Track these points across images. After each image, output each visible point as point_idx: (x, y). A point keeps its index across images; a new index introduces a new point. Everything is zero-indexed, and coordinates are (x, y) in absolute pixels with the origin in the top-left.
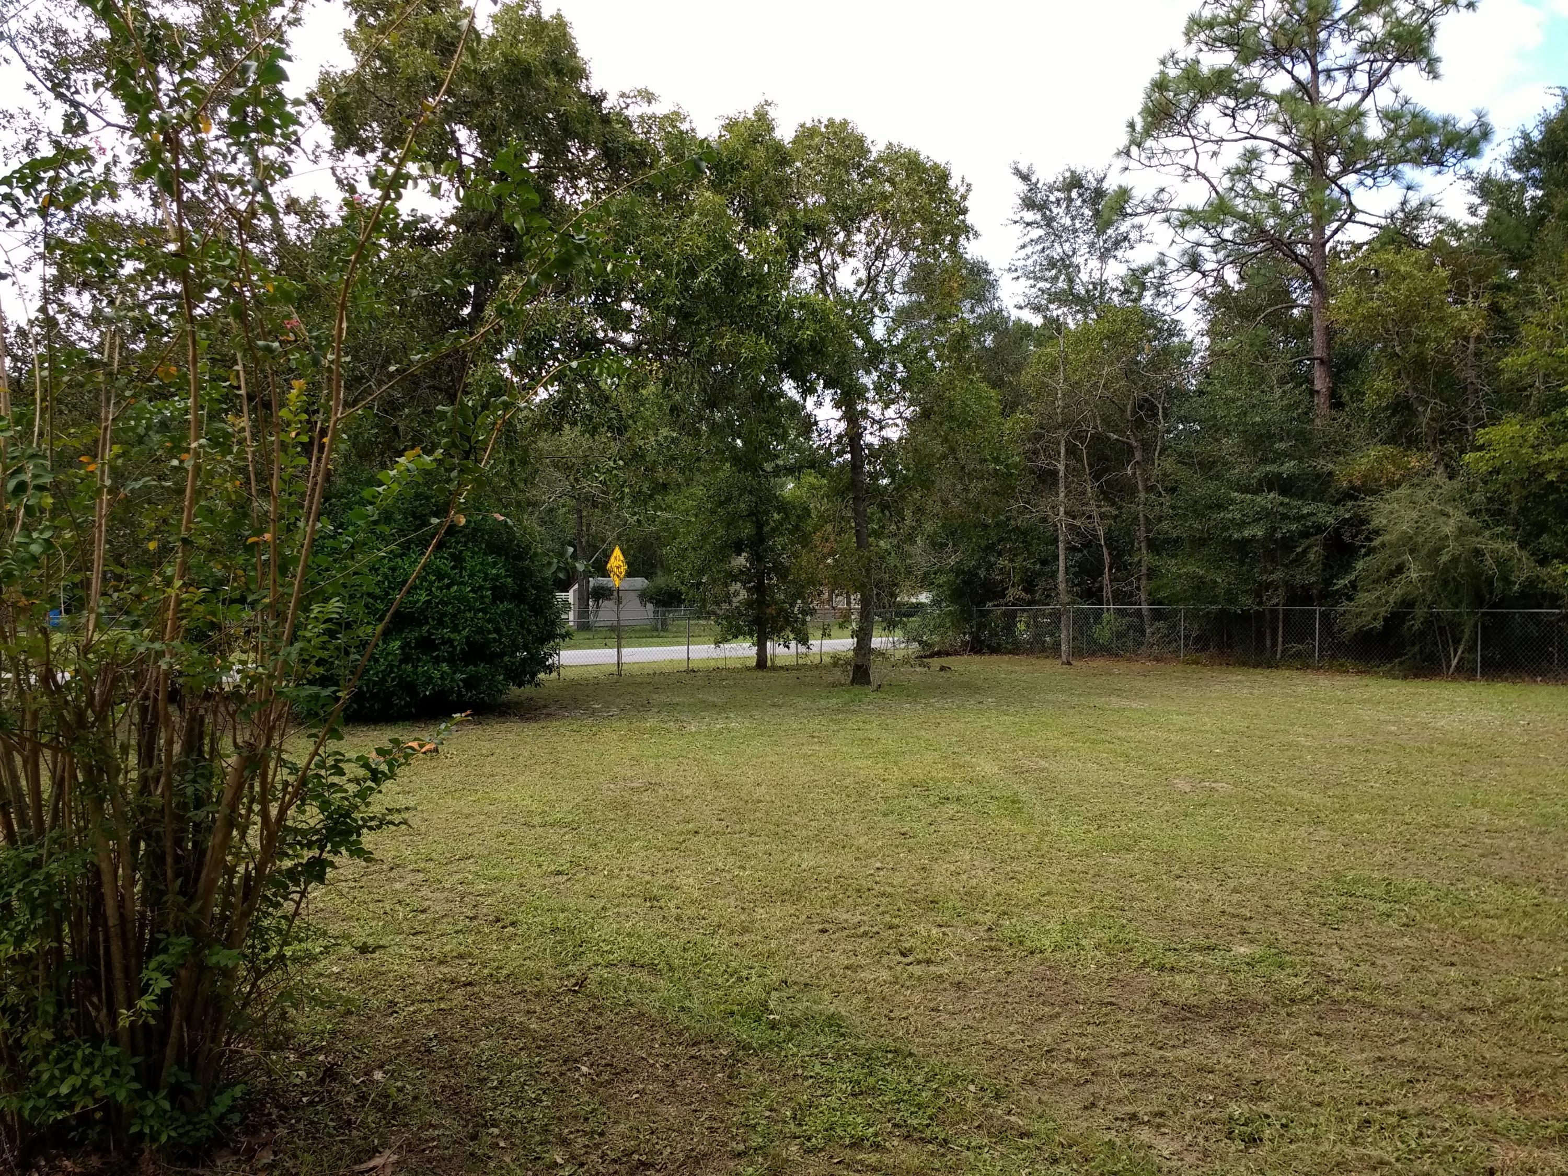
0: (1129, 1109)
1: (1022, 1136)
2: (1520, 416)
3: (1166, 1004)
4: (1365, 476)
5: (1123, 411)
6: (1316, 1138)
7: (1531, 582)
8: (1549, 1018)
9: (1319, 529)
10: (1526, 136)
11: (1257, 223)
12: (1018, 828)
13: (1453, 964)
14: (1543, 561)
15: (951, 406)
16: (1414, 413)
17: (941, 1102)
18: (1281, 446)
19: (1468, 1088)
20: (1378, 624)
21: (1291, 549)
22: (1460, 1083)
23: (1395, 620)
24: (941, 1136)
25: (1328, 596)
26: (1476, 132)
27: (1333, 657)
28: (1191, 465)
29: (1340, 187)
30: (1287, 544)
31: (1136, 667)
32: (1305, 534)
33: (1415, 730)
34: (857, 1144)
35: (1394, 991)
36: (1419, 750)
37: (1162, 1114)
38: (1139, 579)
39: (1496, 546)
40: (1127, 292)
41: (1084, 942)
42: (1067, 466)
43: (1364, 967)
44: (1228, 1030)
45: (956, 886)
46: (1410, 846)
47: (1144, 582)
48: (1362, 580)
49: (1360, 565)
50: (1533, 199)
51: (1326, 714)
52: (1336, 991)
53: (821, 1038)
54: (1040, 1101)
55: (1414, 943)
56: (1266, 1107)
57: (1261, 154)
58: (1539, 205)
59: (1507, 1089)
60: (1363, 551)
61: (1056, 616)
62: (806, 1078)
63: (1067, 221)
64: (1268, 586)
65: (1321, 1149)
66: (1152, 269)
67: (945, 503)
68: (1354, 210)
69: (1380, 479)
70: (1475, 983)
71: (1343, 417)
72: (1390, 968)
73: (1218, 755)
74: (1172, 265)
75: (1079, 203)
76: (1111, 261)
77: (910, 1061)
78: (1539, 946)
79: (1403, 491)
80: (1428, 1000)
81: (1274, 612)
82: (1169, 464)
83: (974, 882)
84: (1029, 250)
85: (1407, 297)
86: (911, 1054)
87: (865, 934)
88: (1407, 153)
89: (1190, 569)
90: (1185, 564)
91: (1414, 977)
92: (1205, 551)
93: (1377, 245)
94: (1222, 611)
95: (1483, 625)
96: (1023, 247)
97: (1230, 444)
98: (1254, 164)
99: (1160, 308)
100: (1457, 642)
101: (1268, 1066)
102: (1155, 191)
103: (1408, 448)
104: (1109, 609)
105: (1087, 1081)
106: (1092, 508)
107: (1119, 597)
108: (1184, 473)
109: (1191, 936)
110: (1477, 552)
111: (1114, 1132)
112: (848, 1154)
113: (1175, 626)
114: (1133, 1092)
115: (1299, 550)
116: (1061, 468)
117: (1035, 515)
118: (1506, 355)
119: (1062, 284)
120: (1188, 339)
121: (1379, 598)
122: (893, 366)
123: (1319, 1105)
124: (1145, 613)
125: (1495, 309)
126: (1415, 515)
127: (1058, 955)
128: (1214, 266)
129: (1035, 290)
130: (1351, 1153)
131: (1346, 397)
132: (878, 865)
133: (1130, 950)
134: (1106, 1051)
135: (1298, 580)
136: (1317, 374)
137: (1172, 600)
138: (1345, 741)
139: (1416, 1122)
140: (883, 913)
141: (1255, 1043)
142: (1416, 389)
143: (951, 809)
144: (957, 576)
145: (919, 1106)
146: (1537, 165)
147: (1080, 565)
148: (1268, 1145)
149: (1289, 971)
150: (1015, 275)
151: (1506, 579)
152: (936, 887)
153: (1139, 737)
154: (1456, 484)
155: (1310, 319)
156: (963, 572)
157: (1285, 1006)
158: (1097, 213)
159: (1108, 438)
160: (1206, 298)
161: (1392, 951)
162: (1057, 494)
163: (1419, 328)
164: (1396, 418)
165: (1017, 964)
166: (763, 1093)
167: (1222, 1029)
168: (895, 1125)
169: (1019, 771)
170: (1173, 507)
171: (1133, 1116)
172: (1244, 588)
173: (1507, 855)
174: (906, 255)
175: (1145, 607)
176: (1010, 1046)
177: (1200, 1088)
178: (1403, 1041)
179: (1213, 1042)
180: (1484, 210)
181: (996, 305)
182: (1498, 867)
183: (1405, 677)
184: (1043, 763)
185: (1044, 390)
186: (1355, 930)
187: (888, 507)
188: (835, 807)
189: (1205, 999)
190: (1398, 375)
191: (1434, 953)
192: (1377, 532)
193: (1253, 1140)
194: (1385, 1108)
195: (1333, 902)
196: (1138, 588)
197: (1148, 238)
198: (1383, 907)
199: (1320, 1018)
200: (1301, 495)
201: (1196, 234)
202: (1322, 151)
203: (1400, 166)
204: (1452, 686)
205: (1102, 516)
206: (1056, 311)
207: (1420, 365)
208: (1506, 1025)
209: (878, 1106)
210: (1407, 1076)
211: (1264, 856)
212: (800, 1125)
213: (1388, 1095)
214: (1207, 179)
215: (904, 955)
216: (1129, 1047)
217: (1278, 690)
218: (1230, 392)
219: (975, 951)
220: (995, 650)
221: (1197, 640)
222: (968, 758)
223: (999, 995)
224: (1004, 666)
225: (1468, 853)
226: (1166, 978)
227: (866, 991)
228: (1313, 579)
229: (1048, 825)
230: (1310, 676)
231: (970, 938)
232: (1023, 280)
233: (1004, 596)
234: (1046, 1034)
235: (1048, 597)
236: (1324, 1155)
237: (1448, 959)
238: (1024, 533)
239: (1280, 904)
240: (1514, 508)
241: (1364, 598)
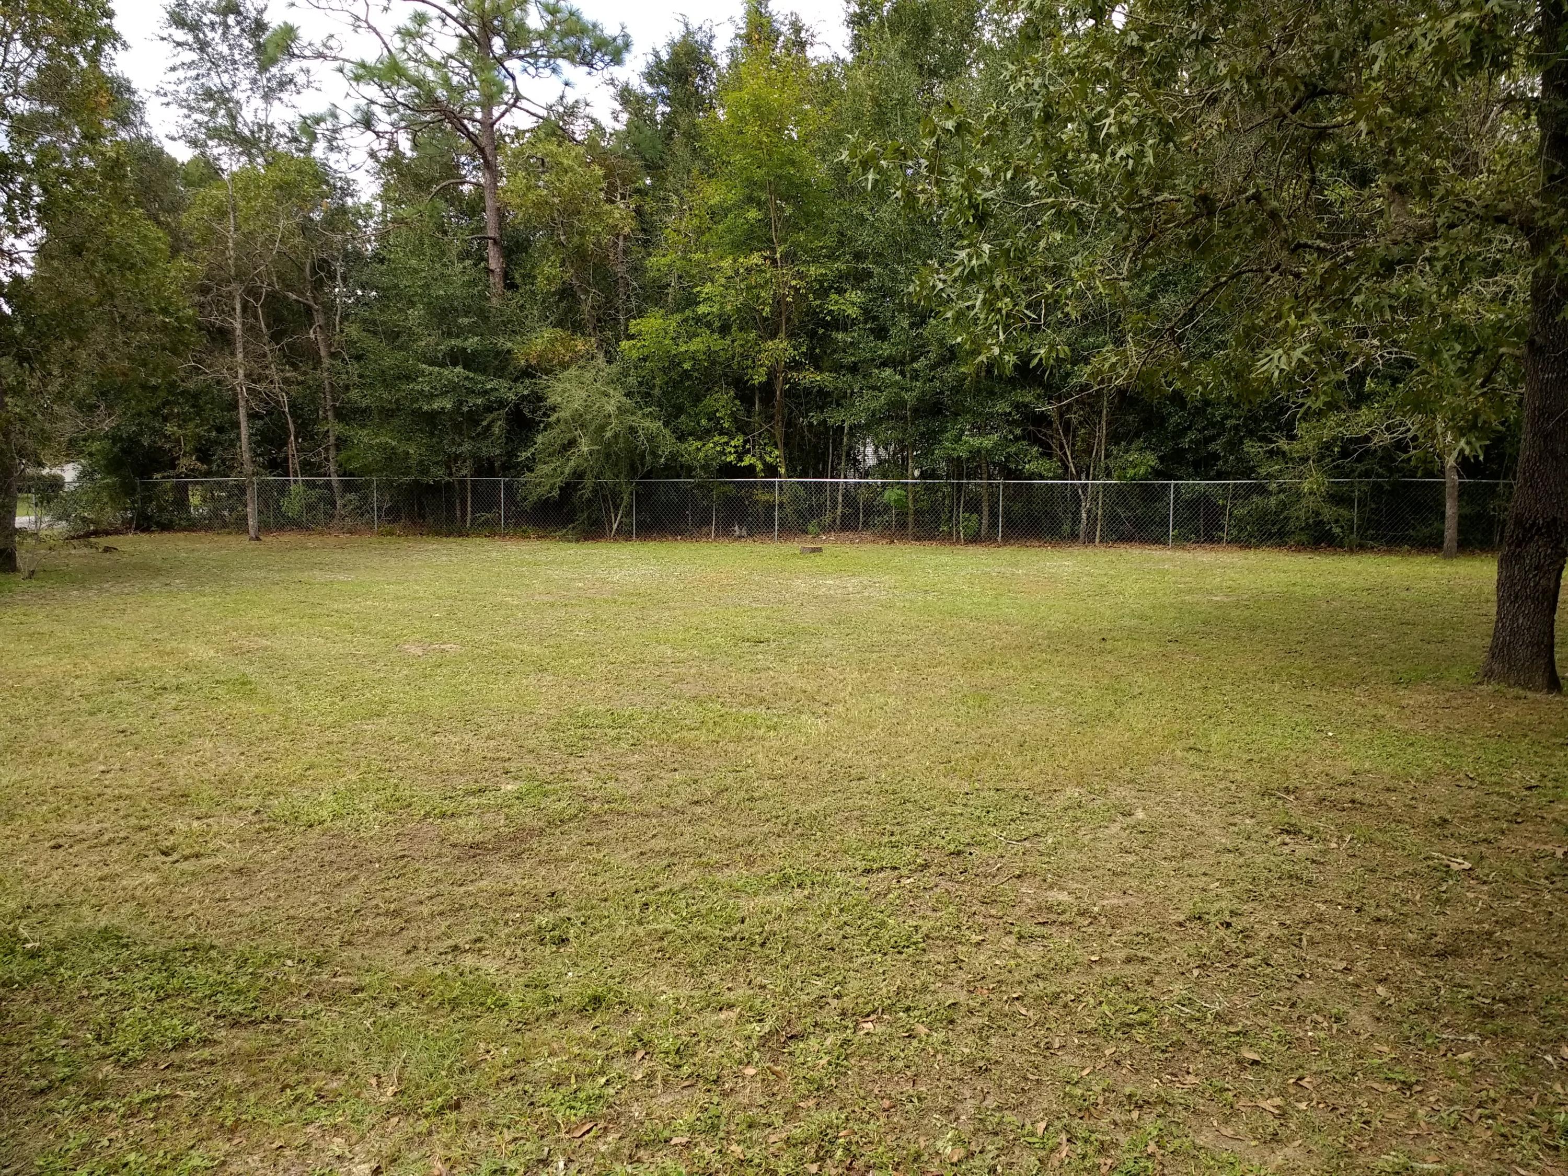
0: (450, 942)
1: (355, 991)
2: (662, 312)
3: (454, 846)
4: (540, 356)
5: (301, 269)
6: (610, 926)
7: (673, 457)
8: (752, 799)
9: (502, 404)
10: (656, 55)
11: (431, 91)
12: (258, 709)
13: (675, 770)
14: (681, 438)
15: (108, 244)
16: (578, 301)
17: (262, 982)
18: (464, 321)
19: (712, 862)
20: (556, 493)
21: (477, 423)
22: (704, 859)
23: (568, 489)
24: (272, 1015)
25: (510, 466)
26: (620, 41)
27: (517, 525)
28: (375, 333)
29: (506, 70)
30: (473, 418)
31: (331, 540)
32: (489, 409)
33: (598, 585)
34: (183, 1044)
35: (638, 798)
36: (606, 601)
37: (480, 940)
38: (327, 450)
39: (647, 424)
40: (295, 140)
41: (363, 806)
42: (243, 324)
43: (611, 784)
44: (516, 857)
45: (206, 776)
46: (619, 682)
47: (332, 453)
48: (540, 453)
49: (539, 439)
50: (663, 114)
51: (522, 576)
52: (595, 807)
53: (97, 955)
54: (363, 957)
55: (644, 758)
56: (564, 912)
57: (430, 19)
58: (669, 120)
59: (737, 857)
60: (542, 425)
61: (241, 489)
62: (96, 997)
63: (224, 49)
64: (457, 457)
65: (617, 935)
66: (324, 120)
67: (102, 356)
68: (518, 97)
69: (552, 360)
70: (695, 782)
71: (517, 299)
72: (631, 781)
73: (439, 619)
74: (345, 119)
75: (236, 31)
76: (276, 103)
77: (213, 954)
78: (731, 747)
79: (573, 371)
80: (666, 801)
81: (462, 483)
82: (353, 331)
83: (225, 769)
84: (181, 74)
85: (571, 190)
86: (212, 947)
87: (112, 841)
88: (565, 49)
89: (383, 439)
90: (377, 435)
91: (650, 784)
92: (396, 422)
93: (541, 134)
94: (416, 482)
95: (637, 493)
96: (173, 69)
97: (415, 314)
98: (425, 29)
99: (331, 163)
100: (617, 508)
101: (557, 878)
102: (324, 37)
103: (574, 332)
104: (297, 484)
105: (402, 929)
106: (272, 371)
107: (308, 467)
108: (371, 342)
109: (462, 783)
110: (632, 430)
111: (441, 966)
112: (175, 1057)
113: (366, 498)
114: (449, 927)
115: (485, 423)
116: (238, 325)
117: (211, 376)
118: (650, 255)
119: (222, 120)
120: (364, 200)
121: (554, 470)
122: (26, 187)
123: (606, 900)
124: (335, 485)
125: (638, 211)
126: (584, 395)
127: (339, 824)
128: (389, 128)
129: (189, 121)
130: (641, 931)
131: (518, 280)
132: (102, 768)
133: (410, 805)
134: (413, 898)
135: (484, 453)
136: (491, 254)
137: (365, 470)
138: (546, 598)
139: (682, 896)
140: (126, 817)
141: (540, 863)
142: (577, 278)
143: (171, 699)
144: (114, 443)
145: (239, 992)
146: (666, 84)
147: (261, 432)
148: (574, 943)
149: (554, 797)
150: (165, 100)
151: (654, 454)
152: (182, 782)
153: (357, 607)
154: (615, 368)
155: (482, 198)
156: (121, 439)
157: (557, 827)
158: (259, 48)
159: (287, 297)
160: (377, 161)
161: (628, 767)
162: (233, 354)
163: (579, 220)
164: (563, 305)
165: (298, 839)
166: (49, 1024)
167: (511, 857)
168: (217, 1018)
169: (236, 652)
170: (360, 376)
171: (456, 948)
172: (435, 459)
173: (690, 679)
174: (34, 53)
175: (334, 478)
176: (316, 916)
177: (505, 910)
178: (654, 836)
179: (505, 869)
180: (624, 117)
181: (144, 131)
182: (688, 690)
183: (578, 541)
184: (265, 642)
185: (210, 237)
186: (596, 755)
187: (28, 359)
188: (22, 711)
189: (489, 835)
190: (563, 264)
191: (660, 763)
192: (554, 409)
193: (563, 941)
194: (656, 890)
195: (573, 734)
196: (327, 459)
197: (315, 85)
198: (613, 733)
199: (588, 831)
200: (484, 371)
201: (372, 91)
202: (488, 30)
203: (560, 61)
204: (616, 546)
205: (286, 381)
206: (216, 149)
207: (580, 256)
208: (725, 809)
209: (192, 1004)
210: (665, 862)
211: (506, 705)
212: (107, 1044)
213: (656, 880)
214: (378, 34)
215: (165, 854)
216: (434, 890)
217: (473, 556)
218: (413, 262)
219: (247, 836)
220: (166, 527)
221: (389, 511)
222: (174, 644)
223: (288, 871)
224: (182, 544)
225: (662, 681)
226: (450, 823)
227: (134, 898)
228: (498, 452)
229: (289, 702)
230: (498, 542)
231: (237, 824)
232: (174, 107)
233: (174, 467)
234: (350, 897)
235: (228, 468)
236: (621, 938)
237: (672, 767)
238: (194, 397)
239: (531, 743)
240: (657, 392)
241: (543, 469)
